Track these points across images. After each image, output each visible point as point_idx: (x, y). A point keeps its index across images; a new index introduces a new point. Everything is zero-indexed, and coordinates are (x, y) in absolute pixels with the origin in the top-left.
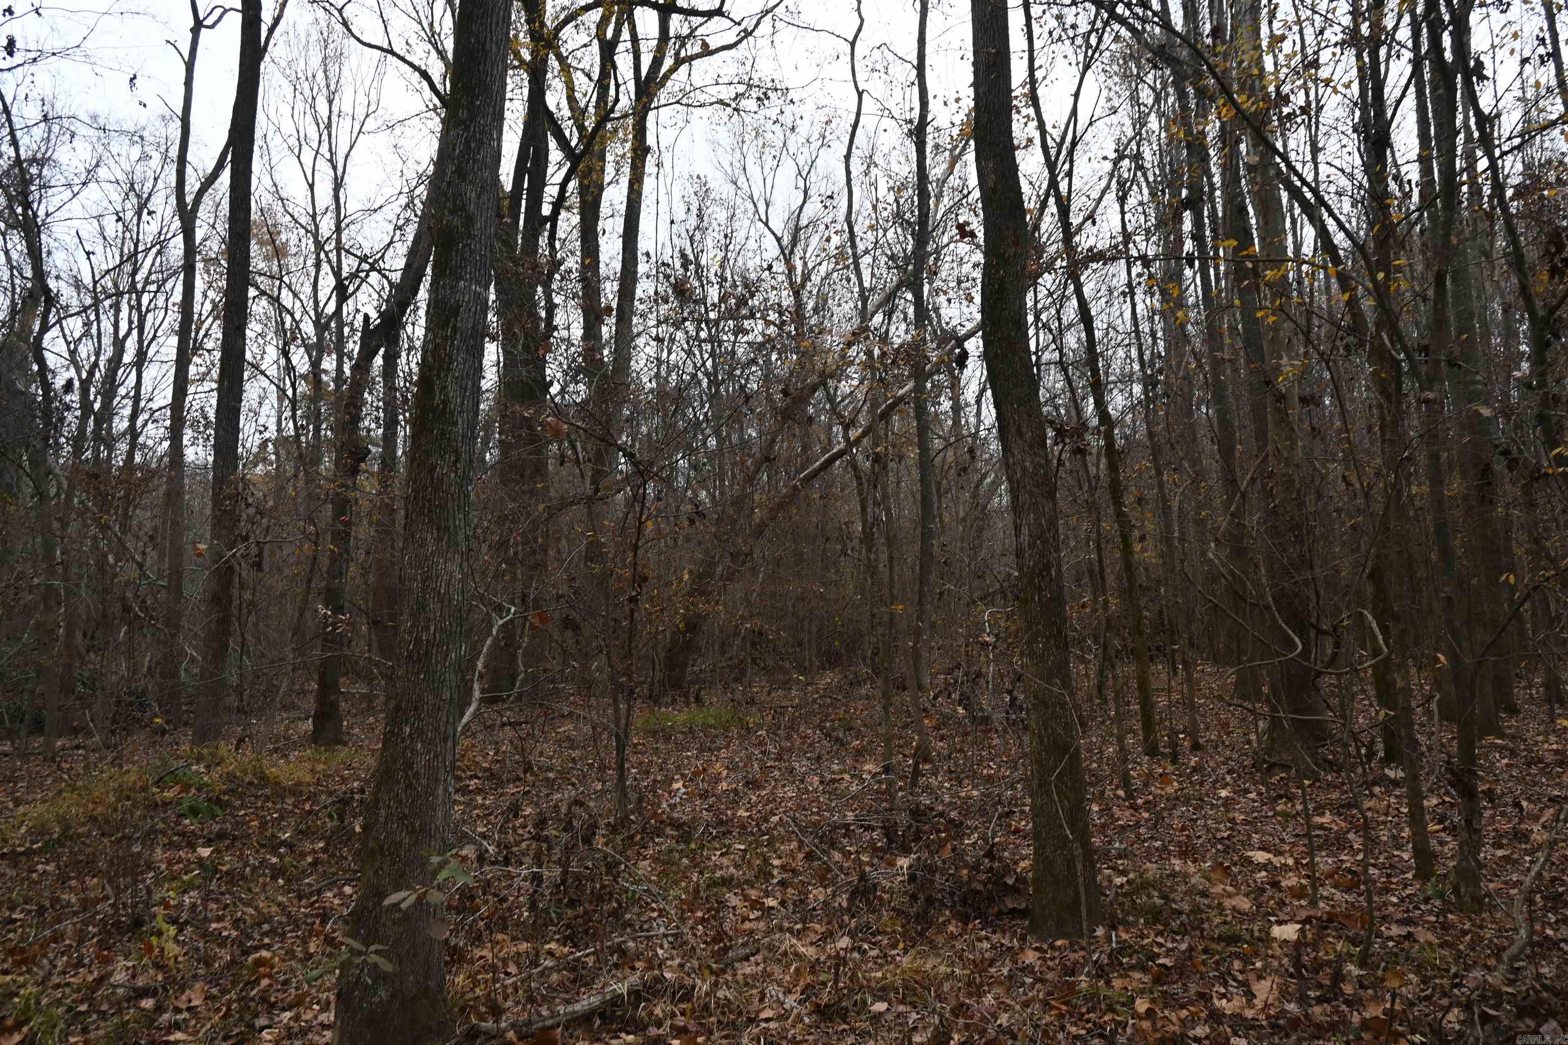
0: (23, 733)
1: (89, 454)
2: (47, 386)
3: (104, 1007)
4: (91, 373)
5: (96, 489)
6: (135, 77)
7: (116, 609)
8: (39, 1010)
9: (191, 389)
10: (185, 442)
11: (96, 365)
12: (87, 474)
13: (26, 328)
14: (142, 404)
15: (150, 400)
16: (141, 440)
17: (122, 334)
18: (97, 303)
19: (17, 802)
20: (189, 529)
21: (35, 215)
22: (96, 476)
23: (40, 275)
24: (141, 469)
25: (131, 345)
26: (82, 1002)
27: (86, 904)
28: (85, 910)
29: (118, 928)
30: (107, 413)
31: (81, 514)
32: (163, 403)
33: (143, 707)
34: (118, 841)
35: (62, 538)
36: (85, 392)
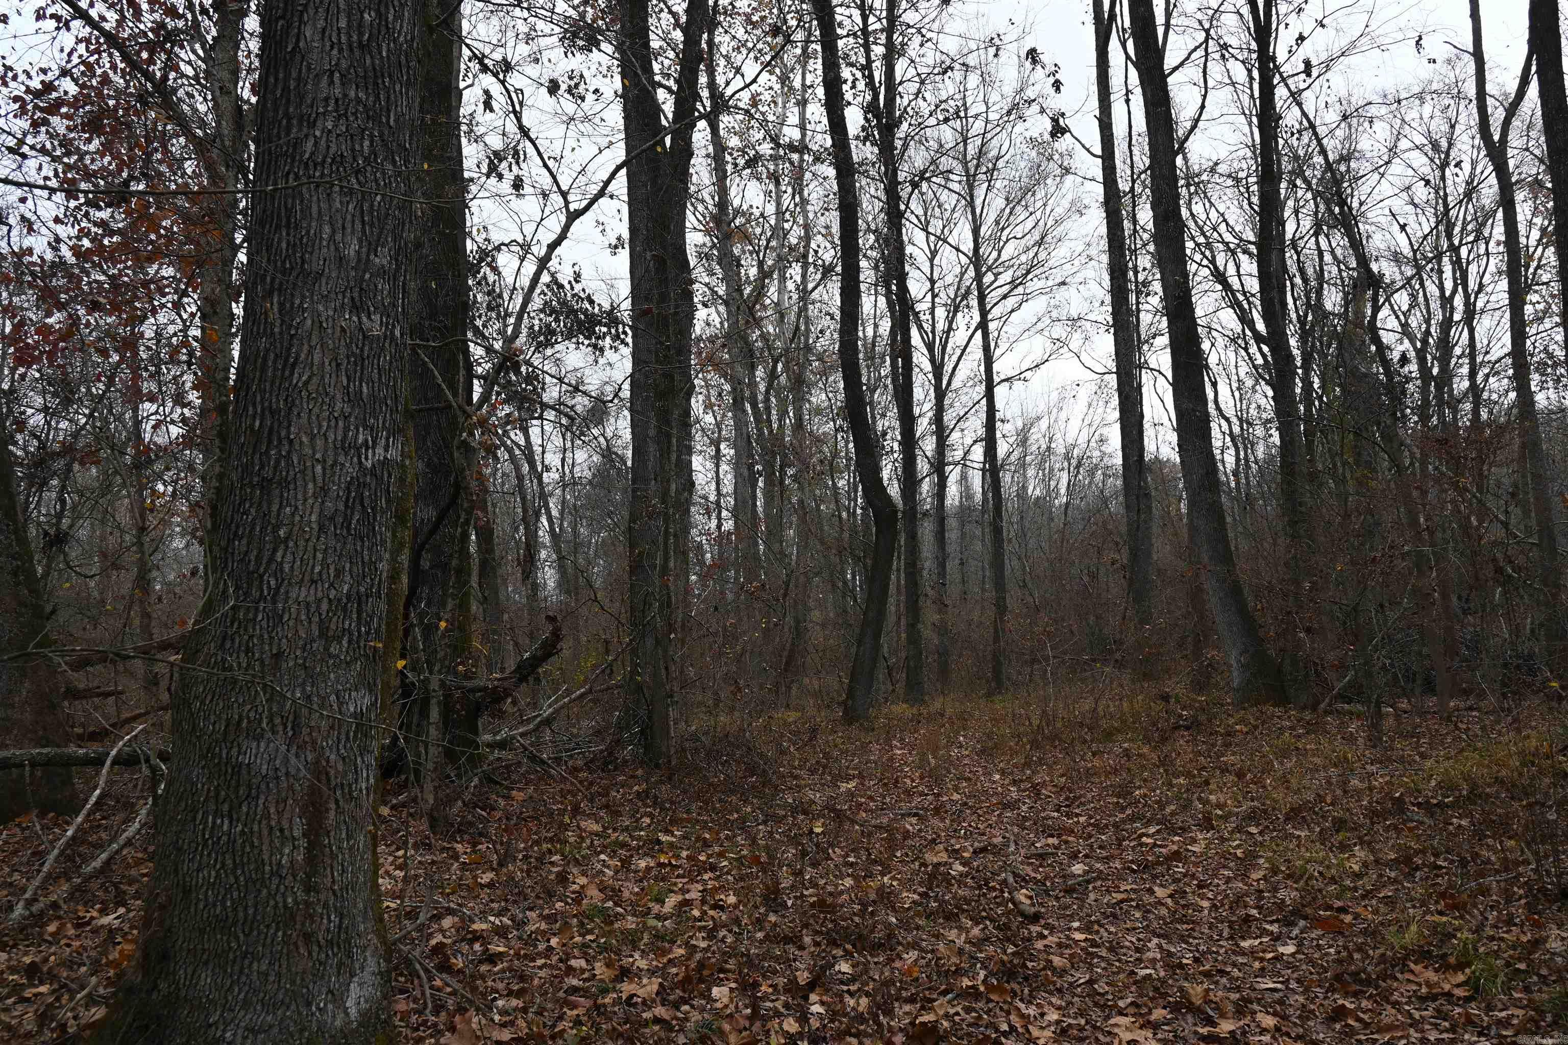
0: (1418, 691)
1: (1435, 421)
2: (1386, 363)
3: (1544, 972)
4: (1425, 342)
5: (1448, 453)
6: (1420, 38)
7: (1488, 572)
8: (1477, 956)
9: (1531, 330)
10: (1533, 389)
11: (1428, 333)
12: (1437, 441)
13: (1360, 314)
14: (1479, 359)
15: (1487, 353)
16: (1485, 395)
17: (1448, 294)
18: (1419, 269)
19: (1423, 756)
20: (1553, 480)
21: (1350, 208)
22: (1447, 441)
23: (1363, 261)
24: (1490, 426)
25: (1459, 301)
26: (1520, 960)
27: (1507, 865)
28: (1507, 869)
29: (1545, 895)
30: (1446, 377)
31: (1437, 481)
32: (1501, 353)
33: (1532, 672)
34: (1530, 806)
35: (1424, 506)
36: (1422, 360)
